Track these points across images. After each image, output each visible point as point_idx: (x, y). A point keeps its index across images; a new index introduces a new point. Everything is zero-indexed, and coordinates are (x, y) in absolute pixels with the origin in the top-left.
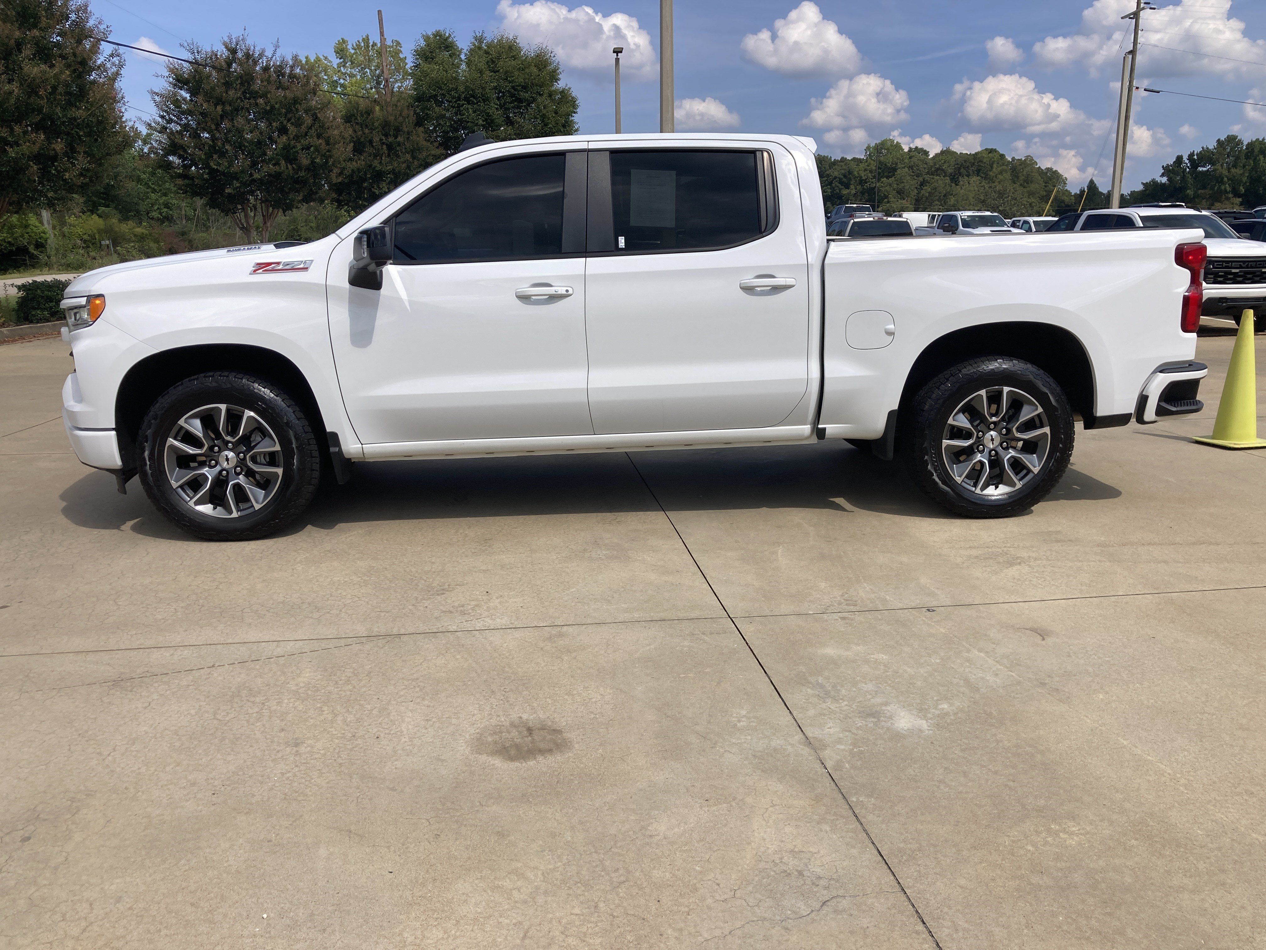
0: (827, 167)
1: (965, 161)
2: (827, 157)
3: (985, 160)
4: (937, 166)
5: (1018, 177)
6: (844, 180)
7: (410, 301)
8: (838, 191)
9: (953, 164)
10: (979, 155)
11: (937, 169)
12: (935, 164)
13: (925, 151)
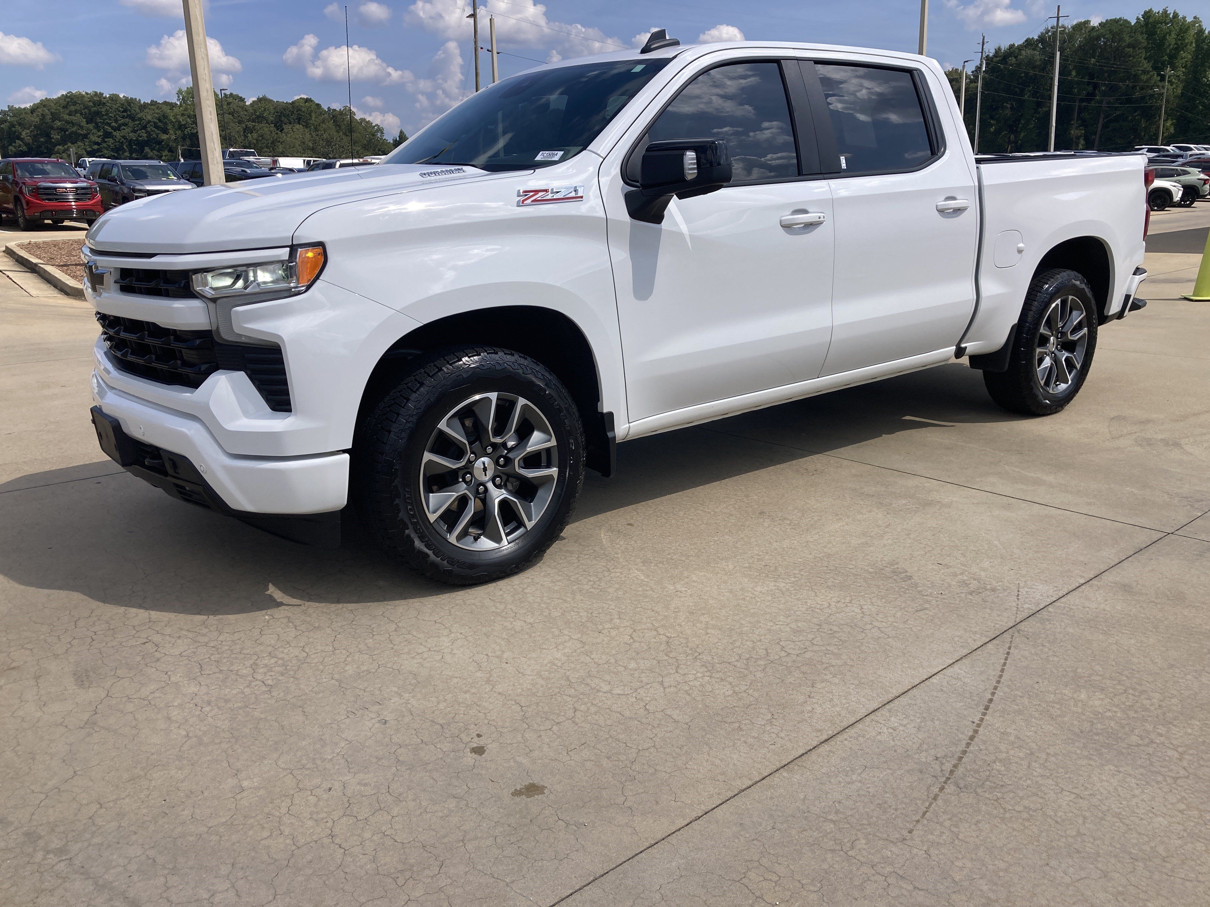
0: (138, 110)
1: (284, 110)
2: (136, 99)
3: (303, 109)
4: (258, 114)
5: (339, 126)
6: (160, 124)
7: (690, 236)
8: (154, 135)
9: (272, 111)
10: (297, 104)
11: (258, 117)
12: (255, 111)
13: (241, 98)
